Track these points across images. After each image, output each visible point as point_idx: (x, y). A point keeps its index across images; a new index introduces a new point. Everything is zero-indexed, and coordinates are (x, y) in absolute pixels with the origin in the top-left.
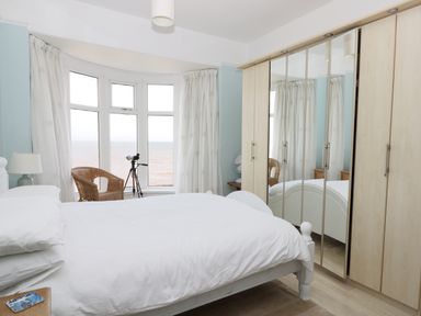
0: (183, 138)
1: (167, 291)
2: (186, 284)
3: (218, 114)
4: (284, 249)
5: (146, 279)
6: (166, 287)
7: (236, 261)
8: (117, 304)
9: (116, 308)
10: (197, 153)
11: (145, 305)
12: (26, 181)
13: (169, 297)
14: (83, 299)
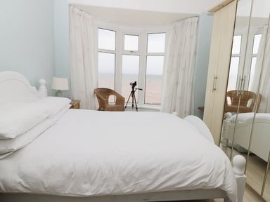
0: (168, 72)
1: (86, 186)
2: (102, 185)
3: (195, 53)
4: (205, 177)
5: (72, 174)
6: (86, 183)
7: (152, 176)
8: (46, 186)
9: (45, 188)
10: (177, 83)
11: (67, 192)
12: (59, 94)
13: (87, 191)
14: (23, 176)
